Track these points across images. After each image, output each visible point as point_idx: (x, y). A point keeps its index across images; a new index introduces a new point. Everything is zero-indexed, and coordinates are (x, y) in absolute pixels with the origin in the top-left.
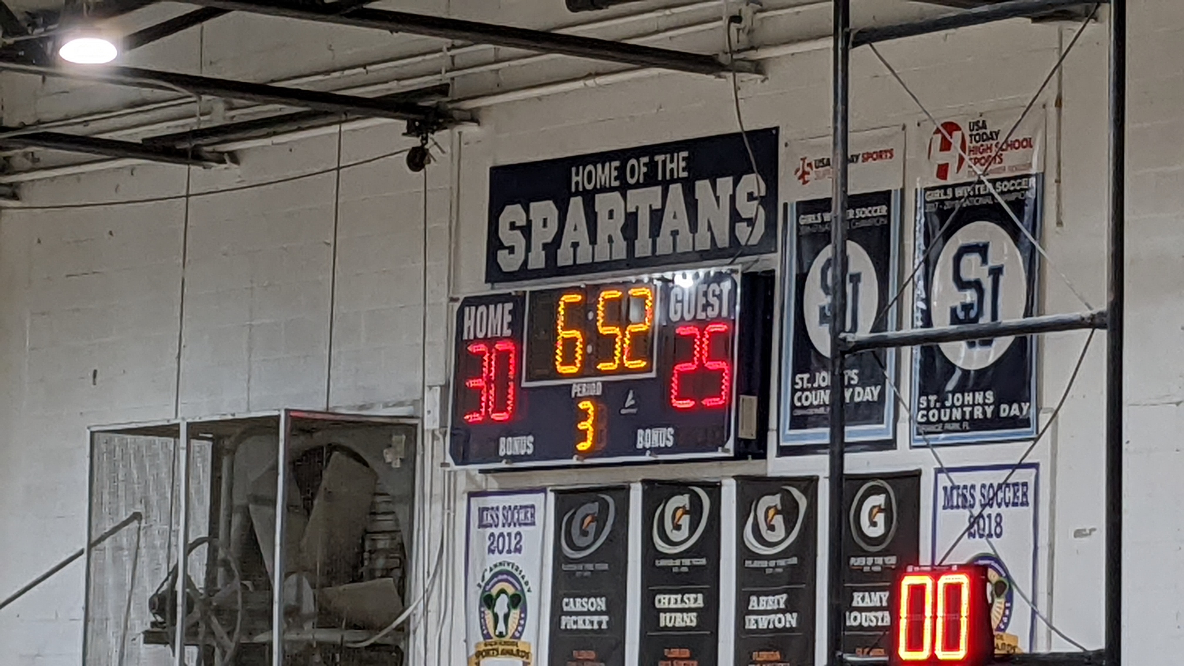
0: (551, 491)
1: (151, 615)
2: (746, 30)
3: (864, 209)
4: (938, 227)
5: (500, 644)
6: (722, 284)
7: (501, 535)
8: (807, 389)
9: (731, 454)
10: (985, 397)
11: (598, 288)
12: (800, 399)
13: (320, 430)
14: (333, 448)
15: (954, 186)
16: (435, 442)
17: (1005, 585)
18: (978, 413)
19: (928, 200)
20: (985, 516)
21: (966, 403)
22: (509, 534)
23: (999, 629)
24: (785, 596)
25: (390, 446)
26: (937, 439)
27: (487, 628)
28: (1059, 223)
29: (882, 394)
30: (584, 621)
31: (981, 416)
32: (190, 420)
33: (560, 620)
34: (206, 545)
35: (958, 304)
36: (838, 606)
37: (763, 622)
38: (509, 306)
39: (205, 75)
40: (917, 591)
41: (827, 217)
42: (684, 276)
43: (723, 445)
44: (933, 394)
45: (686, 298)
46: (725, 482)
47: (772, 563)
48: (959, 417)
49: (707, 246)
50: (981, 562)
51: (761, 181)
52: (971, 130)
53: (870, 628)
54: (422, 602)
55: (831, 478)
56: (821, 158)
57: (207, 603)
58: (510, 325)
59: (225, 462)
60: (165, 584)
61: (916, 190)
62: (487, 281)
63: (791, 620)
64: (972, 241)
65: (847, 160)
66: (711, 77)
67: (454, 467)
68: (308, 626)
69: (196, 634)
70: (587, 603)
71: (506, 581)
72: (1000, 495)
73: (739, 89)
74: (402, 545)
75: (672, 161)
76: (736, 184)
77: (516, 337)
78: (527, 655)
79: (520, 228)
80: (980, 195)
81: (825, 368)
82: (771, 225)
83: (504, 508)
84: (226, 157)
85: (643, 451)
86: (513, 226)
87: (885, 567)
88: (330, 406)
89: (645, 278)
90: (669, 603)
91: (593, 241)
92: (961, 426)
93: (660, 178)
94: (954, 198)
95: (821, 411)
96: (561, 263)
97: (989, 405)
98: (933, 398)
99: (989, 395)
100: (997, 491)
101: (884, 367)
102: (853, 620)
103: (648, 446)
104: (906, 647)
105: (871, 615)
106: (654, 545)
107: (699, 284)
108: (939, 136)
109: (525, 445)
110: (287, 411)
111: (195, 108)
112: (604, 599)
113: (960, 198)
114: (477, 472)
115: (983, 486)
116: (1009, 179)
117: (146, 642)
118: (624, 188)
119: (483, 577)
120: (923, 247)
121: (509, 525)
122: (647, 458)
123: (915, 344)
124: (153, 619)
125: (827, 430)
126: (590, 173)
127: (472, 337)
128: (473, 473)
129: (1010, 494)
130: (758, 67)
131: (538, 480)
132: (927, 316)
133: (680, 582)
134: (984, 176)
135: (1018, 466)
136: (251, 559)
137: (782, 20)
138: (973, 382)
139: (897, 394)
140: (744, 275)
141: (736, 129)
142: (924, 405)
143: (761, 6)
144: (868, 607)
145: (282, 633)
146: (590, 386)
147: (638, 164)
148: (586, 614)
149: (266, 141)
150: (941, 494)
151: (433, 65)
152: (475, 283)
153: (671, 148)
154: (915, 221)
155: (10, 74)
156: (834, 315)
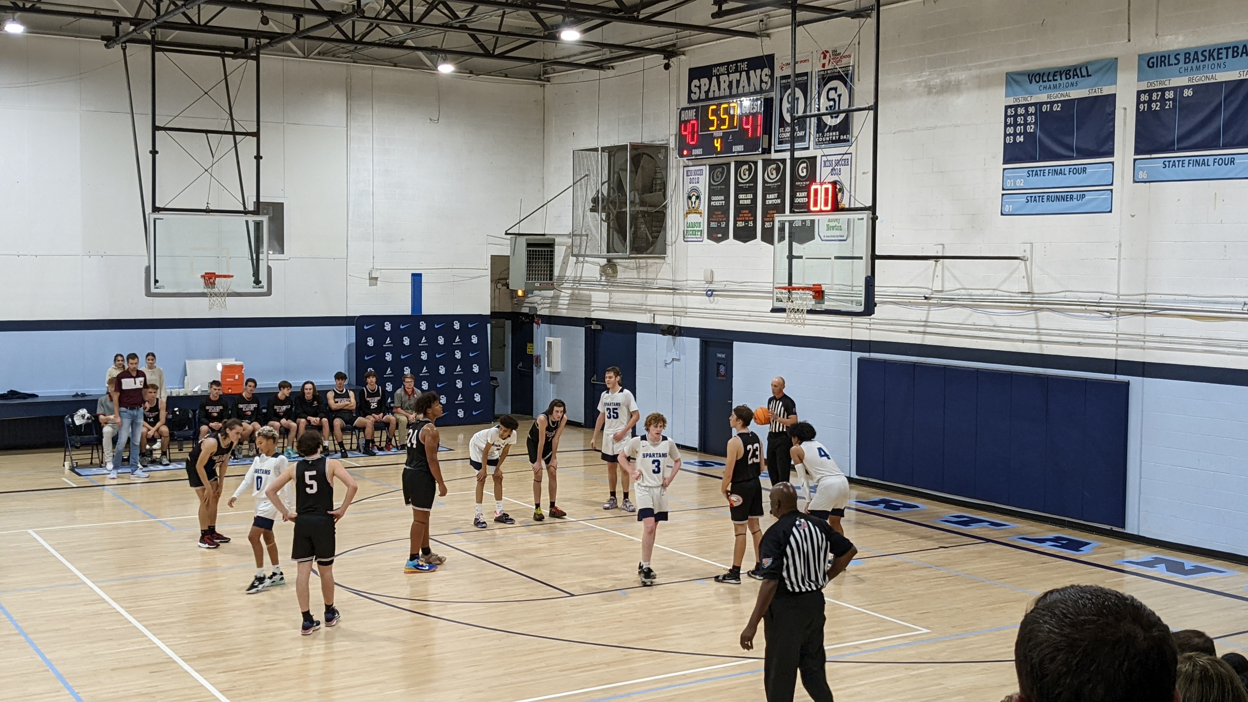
0: (708, 165)
2: (765, 24)
3: (800, 78)
4: (822, 83)
6: (758, 102)
7: (693, 178)
8: (783, 133)
9: (761, 153)
11: (721, 104)
12: (781, 135)
13: (640, 148)
14: (644, 154)
15: (827, 70)
16: (673, 151)
17: (842, 188)
18: (834, 138)
19: (819, 74)
20: (836, 169)
21: (830, 135)
22: (695, 178)
23: (840, 202)
24: (777, 194)
25: (660, 153)
26: (822, 146)
27: (689, 206)
28: (859, 80)
29: (805, 134)
30: (718, 203)
32: (602, 146)
33: (711, 203)
34: (607, 183)
35: (828, 106)
36: (793, 197)
37: (770, 202)
38: (695, 110)
39: (604, 42)
40: (816, 191)
41: (789, 80)
42: (746, 100)
43: (758, 149)
45: (747, 106)
46: (759, 161)
47: (773, 185)
48: (829, 140)
49: (753, 90)
50: (835, 182)
51: (769, 70)
52: (832, 53)
53: (802, 203)
54: (670, 199)
55: (790, 159)
56: (787, 62)
57: (608, 199)
58: (695, 116)
59: (612, 158)
60: (594, 197)
61: (816, 71)
62: (688, 103)
63: (779, 201)
64: (833, 86)
65: (795, 64)
66: (754, 39)
67: (679, 159)
68: (637, 206)
69: (605, 209)
70: (719, 198)
71: (695, 192)
72: (840, 162)
73: (763, 42)
74: (664, 182)
75: (743, 65)
76: (762, 71)
77: (697, 119)
78: (701, 213)
79: (698, 87)
80: (835, 72)
81: (789, 126)
82: (772, 84)
83: (694, 170)
84: (611, 67)
85: (734, 152)
86: (695, 86)
87: (806, 185)
88: (643, 141)
89: (735, 101)
90: (742, 197)
91: (719, 89)
92: (829, 142)
93: (739, 70)
94: (827, 74)
95: (787, 139)
96: (710, 97)
97: (837, 136)
98: (820, 134)
99: (837, 133)
101: (806, 124)
102: (797, 201)
103: (736, 151)
104: (813, 206)
105: (802, 199)
106: (738, 180)
107: (751, 102)
108: (823, 55)
109: (700, 151)
110: (630, 143)
111: (600, 52)
112: (723, 196)
113: (829, 74)
114: (686, 160)
115: (836, 160)
116: (844, 67)
117: (590, 212)
118: (728, 74)
119: (688, 190)
120: (818, 89)
121: (696, 175)
122: (736, 154)
123: (815, 117)
124: (592, 205)
125: (789, 145)
126: (718, 69)
127: (684, 120)
128: (684, 160)
129: (843, 162)
130: (768, 36)
131: (704, 162)
132: (819, 110)
133: (746, 191)
134: (837, 67)
135: (846, 154)
136: (620, 187)
137: (775, 21)
138: (832, 129)
139: (810, 133)
140: (764, 99)
141: (762, 54)
142: (818, 136)
143: (769, 17)
144: (801, 197)
145: (630, 208)
146: (719, 134)
147: (733, 66)
148: (718, 201)
149: (622, 63)
150: (823, 162)
151: (671, 38)
152: (684, 104)
153: (742, 61)
154: (815, 81)
155: (547, 43)
156: (792, 110)
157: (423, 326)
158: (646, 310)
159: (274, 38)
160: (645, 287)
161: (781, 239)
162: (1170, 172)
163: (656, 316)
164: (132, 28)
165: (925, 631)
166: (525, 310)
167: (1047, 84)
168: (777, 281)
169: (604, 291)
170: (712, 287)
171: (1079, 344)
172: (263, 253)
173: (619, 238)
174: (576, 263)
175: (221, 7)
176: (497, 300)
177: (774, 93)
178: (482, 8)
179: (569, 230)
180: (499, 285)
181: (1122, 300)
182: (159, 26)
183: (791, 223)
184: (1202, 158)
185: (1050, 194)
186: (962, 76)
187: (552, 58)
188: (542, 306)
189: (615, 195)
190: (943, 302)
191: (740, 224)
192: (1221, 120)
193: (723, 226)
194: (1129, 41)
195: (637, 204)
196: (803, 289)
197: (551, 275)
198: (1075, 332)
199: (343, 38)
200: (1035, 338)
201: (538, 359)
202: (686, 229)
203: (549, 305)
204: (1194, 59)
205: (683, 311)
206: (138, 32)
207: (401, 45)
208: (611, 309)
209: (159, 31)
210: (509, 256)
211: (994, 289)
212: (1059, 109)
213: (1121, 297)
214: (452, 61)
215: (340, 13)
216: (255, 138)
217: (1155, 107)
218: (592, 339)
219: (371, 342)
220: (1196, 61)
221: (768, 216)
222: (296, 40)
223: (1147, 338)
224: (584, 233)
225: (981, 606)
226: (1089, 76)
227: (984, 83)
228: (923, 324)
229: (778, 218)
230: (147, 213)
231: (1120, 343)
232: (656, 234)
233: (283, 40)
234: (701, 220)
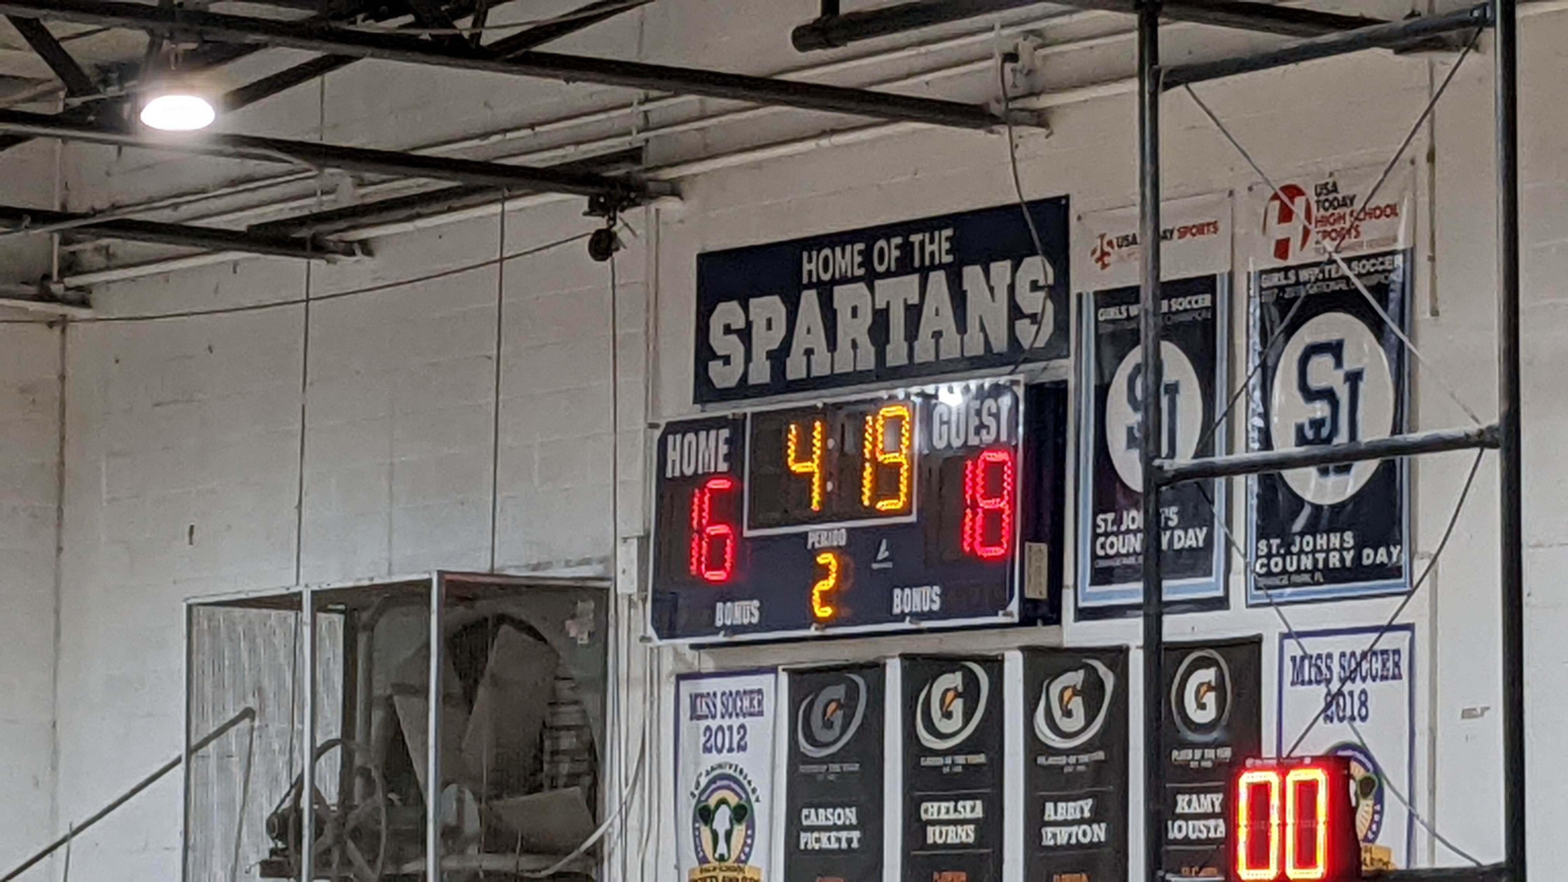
0: (784, 670)
1: (270, 841)
2: (1025, 72)
3: (1180, 300)
4: (1278, 321)
5: (721, 870)
6: (1000, 400)
7: (720, 728)
8: (1113, 533)
9: (1016, 619)
10: (1342, 540)
11: (839, 408)
12: (1103, 546)
13: (485, 598)
14: (501, 619)
15: (1298, 268)
16: (632, 611)
17: (1373, 781)
18: (1334, 560)
19: (1264, 286)
20: (1346, 693)
21: (1318, 548)
22: (730, 728)
23: (1366, 839)
24: (1090, 802)
25: (573, 617)
26: (1281, 595)
27: (702, 850)
28: (1435, 313)
29: (1209, 540)
30: (829, 839)
31: (1338, 565)
32: (316, 588)
33: (798, 837)
34: (338, 749)
35: (1305, 420)
36: (1158, 812)
37: (1062, 836)
38: (725, 433)
39: (325, 142)
40: (1260, 792)
41: (1134, 310)
42: (951, 390)
43: (1004, 607)
44: (1277, 537)
45: (954, 418)
46: (1008, 655)
47: (1072, 759)
48: (1310, 567)
49: (981, 352)
50: (1341, 753)
51: (1048, 265)
52: (1318, 195)
53: (1199, 841)
54: (618, 817)
55: (1146, 647)
56: (1124, 234)
57: (342, 821)
58: (727, 458)
59: (362, 639)
60: (288, 800)
61: (1249, 273)
62: (695, 402)
63: (1099, 832)
64: (1323, 338)
65: (1159, 236)
66: (981, 133)
67: (657, 642)
68: (472, 850)
69: (328, 864)
70: (833, 815)
71: (728, 788)
72: (1365, 666)
73: (1017, 146)
74: (592, 744)
75: (932, 242)
76: (1015, 269)
77: (734, 473)
79: (738, 332)
80: (1330, 279)
81: (1136, 506)
82: (1061, 326)
83: (723, 694)
84: (357, 248)
85: (901, 617)
86: (728, 330)
87: (1218, 764)
88: (496, 566)
89: (900, 393)
90: (939, 813)
91: (832, 344)
92: (1313, 578)
93: (917, 264)
94: (1298, 283)
95: (1131, 561)
96: (790, 376)
97: (1348, 550)
98: (1275, 542)
99: (1348, 537)
100: (1361, 660)
101: (1212, 502)
102: (1177, 831)
103: (907, 611)
104: (1247, 864)
105: (1201, 823)
106: (917, 737)
107: (970, 400)
108: (1277, 203)
109: (748, 612)
110: (441, 573)
112: (854, 809)
113: (1305, 284)
114: (687, 647)
115: (1343, 655)
116: (1368, 257)
117: (263, 875)
118: (870, 278)
119: (698, 783)
120: (1258, 348)
121: (731, 716)
122: (907, 625)
123: (1250, 472)
124: (272, 845)
125: (1139, 586)
126: (826, 259)
127: (677, 473)
128: (680, 649)
129: (1377, 665)
130: (1041, 119)
131: (767, 656)
132: (1265, 439)
133: (953, 786)
134: (1336, 257)
135: (1387, 628)
136: (397, 765)
137: (1070, 57)
138: (1327, 520)
139: (1228, 538)
140: (1028, 387)
141: (1016, 199)
142: (1266, 550)
143: (1043, 40)
145: (439, 859)
146: (834, 534)
147: (888, 246)
148: (832, 828)
149: (409, 226)
150: (1288, 665)
151: (618, 127)
152: (680, 404)
153: (931, 224)
154: (1248, 314)
155: (72, 145)
177: (1071, 361)
187: (102, 206)
189: (371, 803)
195: (472, 841)
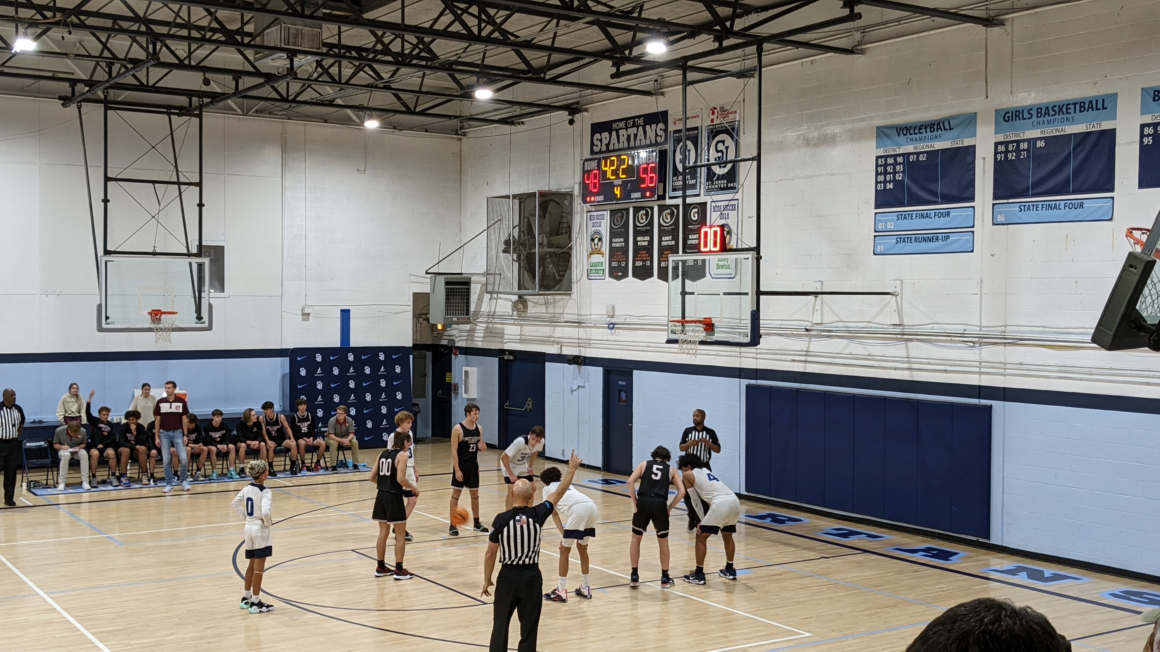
0: (609, 210)
2: (659, 84)
3: (691, 132)
4: (711, 136)
6: (653, 153)
7: (596, 222)
8: (676, 181)
9: (656, 199)
11: (620, 155)
12: (674, 184)
13: (548, 195)
14: (552, 200)
15: (715, 125)
16: (578, 198)
17: (730, 230)
18: (722, 186)
19: (708, 129)
20: (724, 213)
21: (719, 183)
22: (598, 222)
23: (728, 243)
24: (671, 236)
25: (566, 200)
26: (711, 193)
27: (592, 248)
28: (744, 133)
29: (696, 182)
30: (618, 245)
32: (513, 194)
33: (612, 244)
34: (518, 227)
35: (716, 157)
36: (685, 239)
37: (666, 243)
38: (597, 161)
39: (515, 100)
40: (706, 233)
41: (681, 134)
42: (643, 151)
43: (654, 196)
45: (644, 157)
46: (655, 206)
47: (668, 228)
48: (717, 187)
49: (649, 143)
50: (723, 225)
51: (663, 125)
52: (720, 109)
53: (693, 244)
54: (575, 241)
55: (683, 205)
56: (679, 118)
57: (519, 242)
58: (597, 166)
59: (522, 205)
60: (506, 239)
61: (705, 126)
62: (590, 154)
63: (673, 243)
64: (721, 139)
65: (686, 119)
66: (650, 97)
67: (583, 205)
69: (516, 251)
70: (619, 240)
71: (597, 234)
72: (728, 208)
73: (657, 100)
74: (570, 226)
75: (639, 120)
76: (657, 126)
77: (599, 169)
78: (603, 254)
79: (599, 140)
80: (722, 127)
81: (681, 175)
82: (666, 138)
83: (596, 215)
84: (521, 123)
85: (633, 199)
86: (597, 139)
87: (698, 228)
88: (550, 189)
89: (633, 152)
90: (640, 239)
91: (619, 142)
92: (717, 190)
93: (636, 125)
94: (715, 128)
95: (680, 187)
96: (610, 149)
97: (725, 184)
98: (710, 182)
99: (725, 181)
100: (728, 206)
101: (697, 173)
102: (689, 242)
104: (703, 247)
106: (636, 224)
107: (647, 154)
108: (711, 111)
109: (601, 198)
110: (539, 191)
111: (512, 109)
112: (623, 238)
113: (717, 128)
114: (589, 206)
115: (723, 206)
116: (730, 122)
117: (503, 253)
118: (627, 128)
119: (591, 233)
120: (707, 142)
121: (598, 220)
122: (634, 200)
123: (705, 167)
124: (505, 247)
125: (682, 192)
126: (617, 124)
127: (587, 169)
128: (587, 206)
129: (731, 208)
130: (662, 94)
131: (605, 207)
132: (708, 160)
133: (643, 233)
134: (724, 122)
135: (732, 200)
136: (530, 230)
137: (669, 81)
138: (721, 177)
139: (700, 182)
140: (659, 151)
141: (657, 111)
142: (707, 184)
143: (663, 77)
144: (693, 240)
145: (538, 250)
146: (619, 182)
147: (630, 122)
148: (619, 242)
149: (531, 119)
150: (712, 208)
151: (575, 96)
152: (587, 155)
153: (639, 117)
154: (705, 135)
155: (463, 102)
156: (683, 161)
157: (351, 357)
158: (553, 341)
159: (216, 97)
160: (553, 321)
161: (675, 277)
162: (1025, 216)
163: (563, 347)
164: (87, 88)
165: (808, 634)
166: (444, 342)
167: (914, 136)
168: (671, 315)
169: (516, 325)
170: (614, 320)
171: (946, 371)
172: (204, 292)
173: (529, 275)
174: (490, 300)
175: (168, 70)
176: (418, 334)
177: (668, 145)
178: (404, 70)
179: (484, 270)
180: (421, 320)
181: (983, 331)
182: (111, 87)
183: (684, 262)
184: (1054, 203)
185: (918, 236)
186: (837, 129)
187: (468, 115)
188: (459, 338)
189: (525, 238)
190: (822, 333)
191: (639, 264)
192: (1071, 168)
193: (623, 265)
194: (987, 97)
195: (545, 246)
196: (695, 322)
197: (468, 310)
198: (943, 361)
199: (279, 97)
200: (906, 366)
201: (456, 386)
202: (589, 268)
203: (465, 338)
204: (1045, 114)
205: (588, 343)
206: (92, 92)
207: (331, 104)
208: (522, 341)
209: (111, 91)
210: (429, 294)
211: (868, 322)
212: (924, 159)
213: (983, 329)
214: (378, 117)
215: (275, 75)
216: (198, 188)
217: (1011, 156)
218: (505, 369)
219: (303, 372)
220: (1047, 115)
221: (664, 256)
222: (235, 99)
223: (1008, 366)
224: (497, 272)
225: (858, 612)
226: (951, 129)
227: (856, 136)
228: (804, 353)
229: (672, 258)
230: (99, 255)
231: (983, 370)
232: (562, 273)
233: (222, 100)
234: (603, 260)
